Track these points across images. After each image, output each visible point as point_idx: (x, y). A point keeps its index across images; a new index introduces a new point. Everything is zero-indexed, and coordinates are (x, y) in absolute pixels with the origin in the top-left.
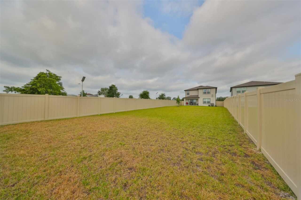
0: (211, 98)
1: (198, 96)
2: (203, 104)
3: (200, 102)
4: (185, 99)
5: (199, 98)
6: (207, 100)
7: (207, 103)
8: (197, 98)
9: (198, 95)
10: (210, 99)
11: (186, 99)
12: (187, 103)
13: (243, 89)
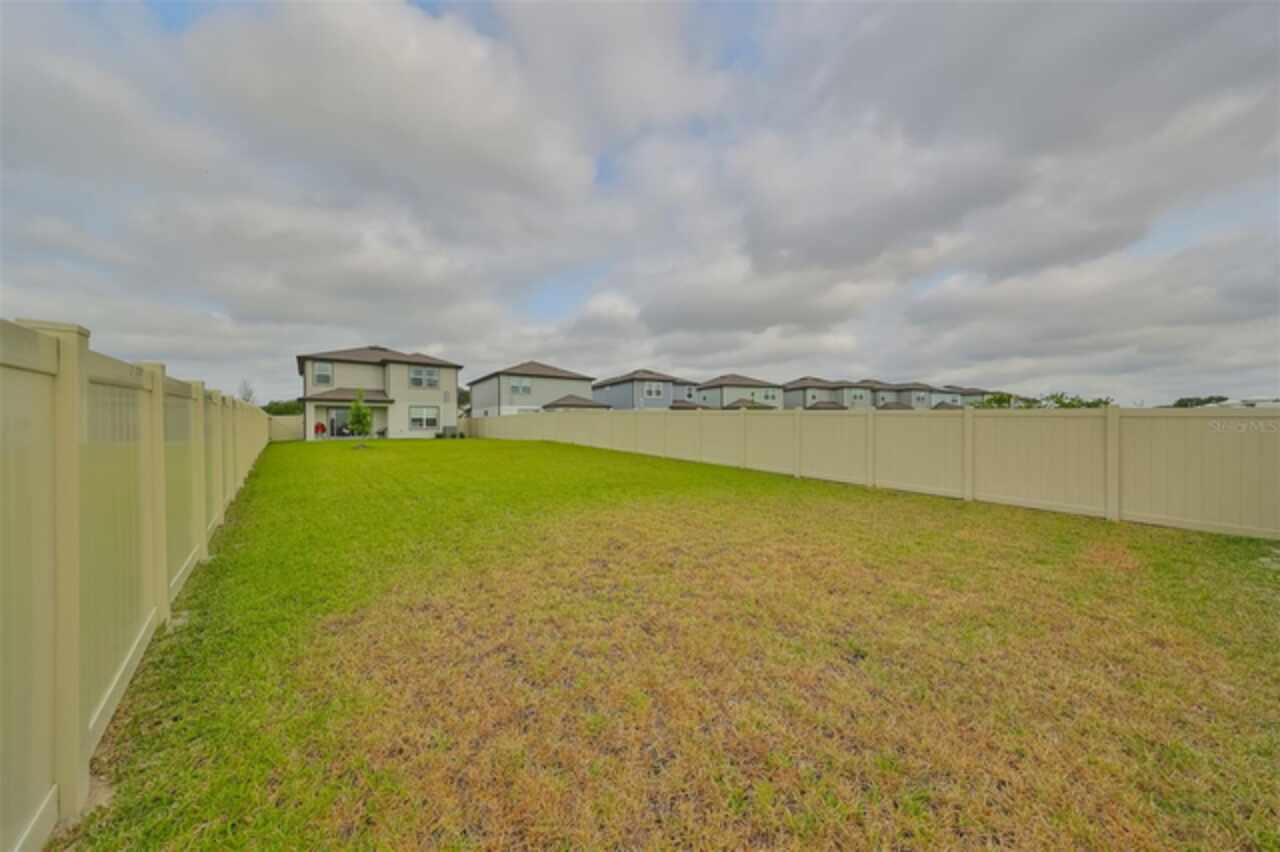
0: (442, 407)
1: (383, 392)
2: (411, 429)
3: (398, 423)
4: (310, 408)
5: (392, 402)
6: (426, 414)
7: (428, 424)
8: (381, 402)
9: (380, 388)
10: (437, 408)
11: (317, 407)
12: (320, 428)
13: (526, 382)
